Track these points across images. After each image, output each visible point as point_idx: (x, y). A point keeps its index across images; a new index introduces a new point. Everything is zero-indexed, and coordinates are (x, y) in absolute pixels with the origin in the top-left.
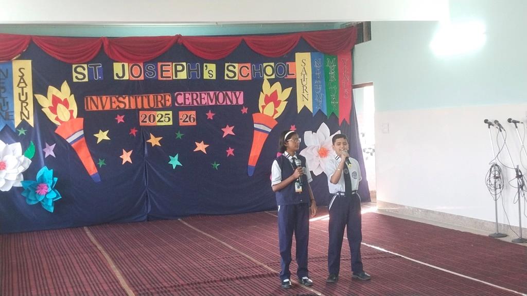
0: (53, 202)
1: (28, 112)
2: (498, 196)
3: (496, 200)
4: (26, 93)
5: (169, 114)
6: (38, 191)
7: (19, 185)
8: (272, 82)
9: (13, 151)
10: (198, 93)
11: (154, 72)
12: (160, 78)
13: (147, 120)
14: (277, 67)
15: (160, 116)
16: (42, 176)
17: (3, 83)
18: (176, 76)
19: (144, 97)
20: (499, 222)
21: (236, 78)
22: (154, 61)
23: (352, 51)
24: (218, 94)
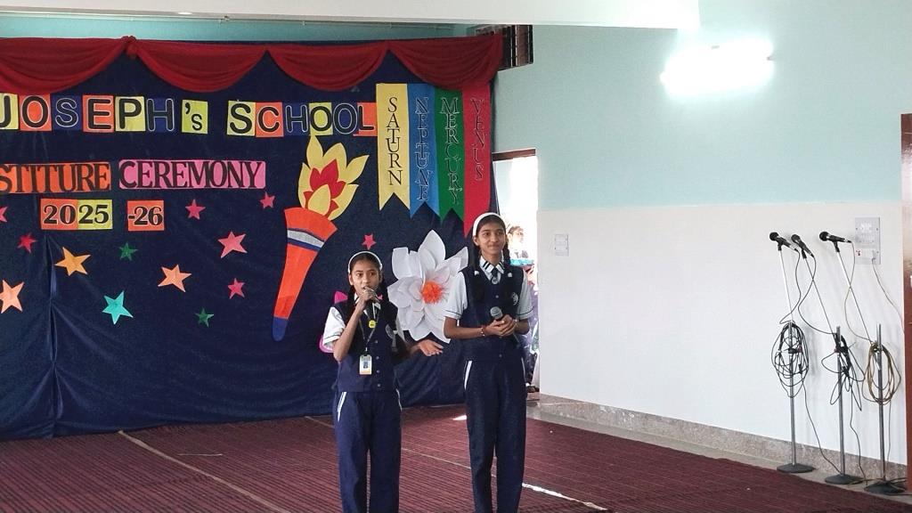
2: (796, 389)
3: (792, 397)
5: (105, 207)
8: (326, 143)
10: (168, 162)
11: (74, 115)
12: (87, 129)
13: (57, 217)
14: (337, 111)
15: (85, 210)
18: (122, 126)
19: (52, 169)
20: (797, 441)
21: (251, 133)
22: (77, 91)
23: (492, 82)
24: (213, 165)
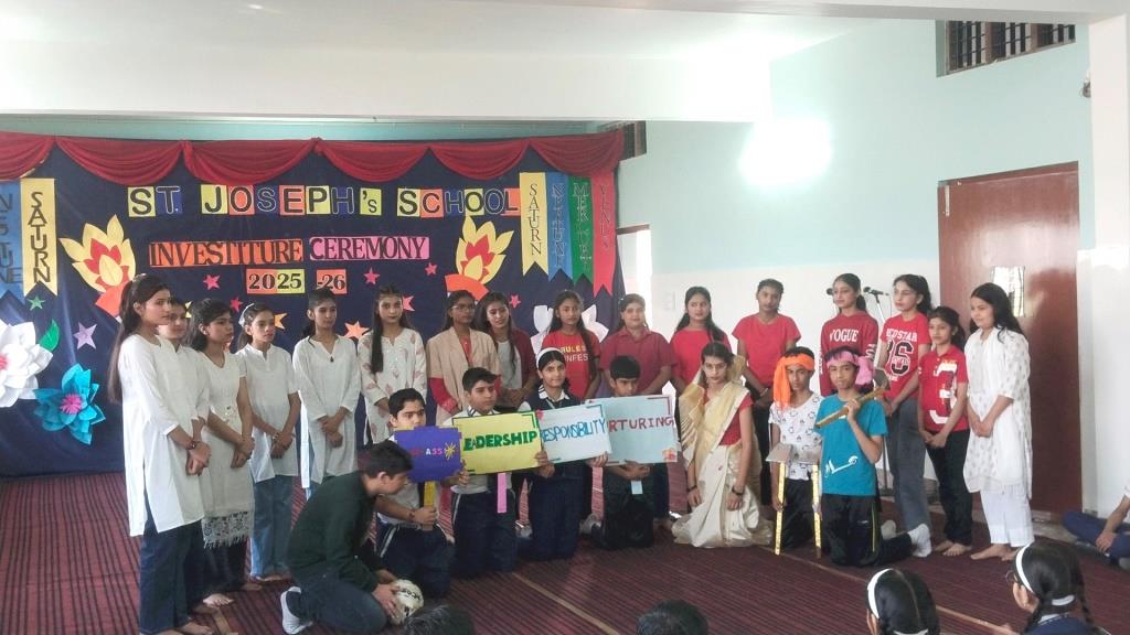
0: (91, 426)
1: (48, 269)
4: (45, 236)
5: (298, 275)
6: (64, 408)
7: (30, 396)
8: (479, 222)
9: (21, 337)
10: (350, 238)
11: (272, 201)
12: (283, 213)
13: (260, 283)
15: (283, 278)
16: (72, 380)
17: (4, 218)
18: (312, 209)
21: (417, 214)
22: (275, 182)
23: (616, 170)
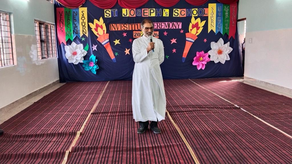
0: (96, 70)
1: (86, 31)
4: (85, 22)
6: (90, 65)
7: (82, 62)
8: (196, 18)
9: (80, 48)
10: (160, 23)
11: (140, 13)
12: (143, 16)
13: (137, 35)
14: (199, 11)
16: (91, 58)
18: (150, 15)
19: (136, 25)
21: (178, 16)
22: (141, 8)
23: (238, 2)
24: (170, 24)
